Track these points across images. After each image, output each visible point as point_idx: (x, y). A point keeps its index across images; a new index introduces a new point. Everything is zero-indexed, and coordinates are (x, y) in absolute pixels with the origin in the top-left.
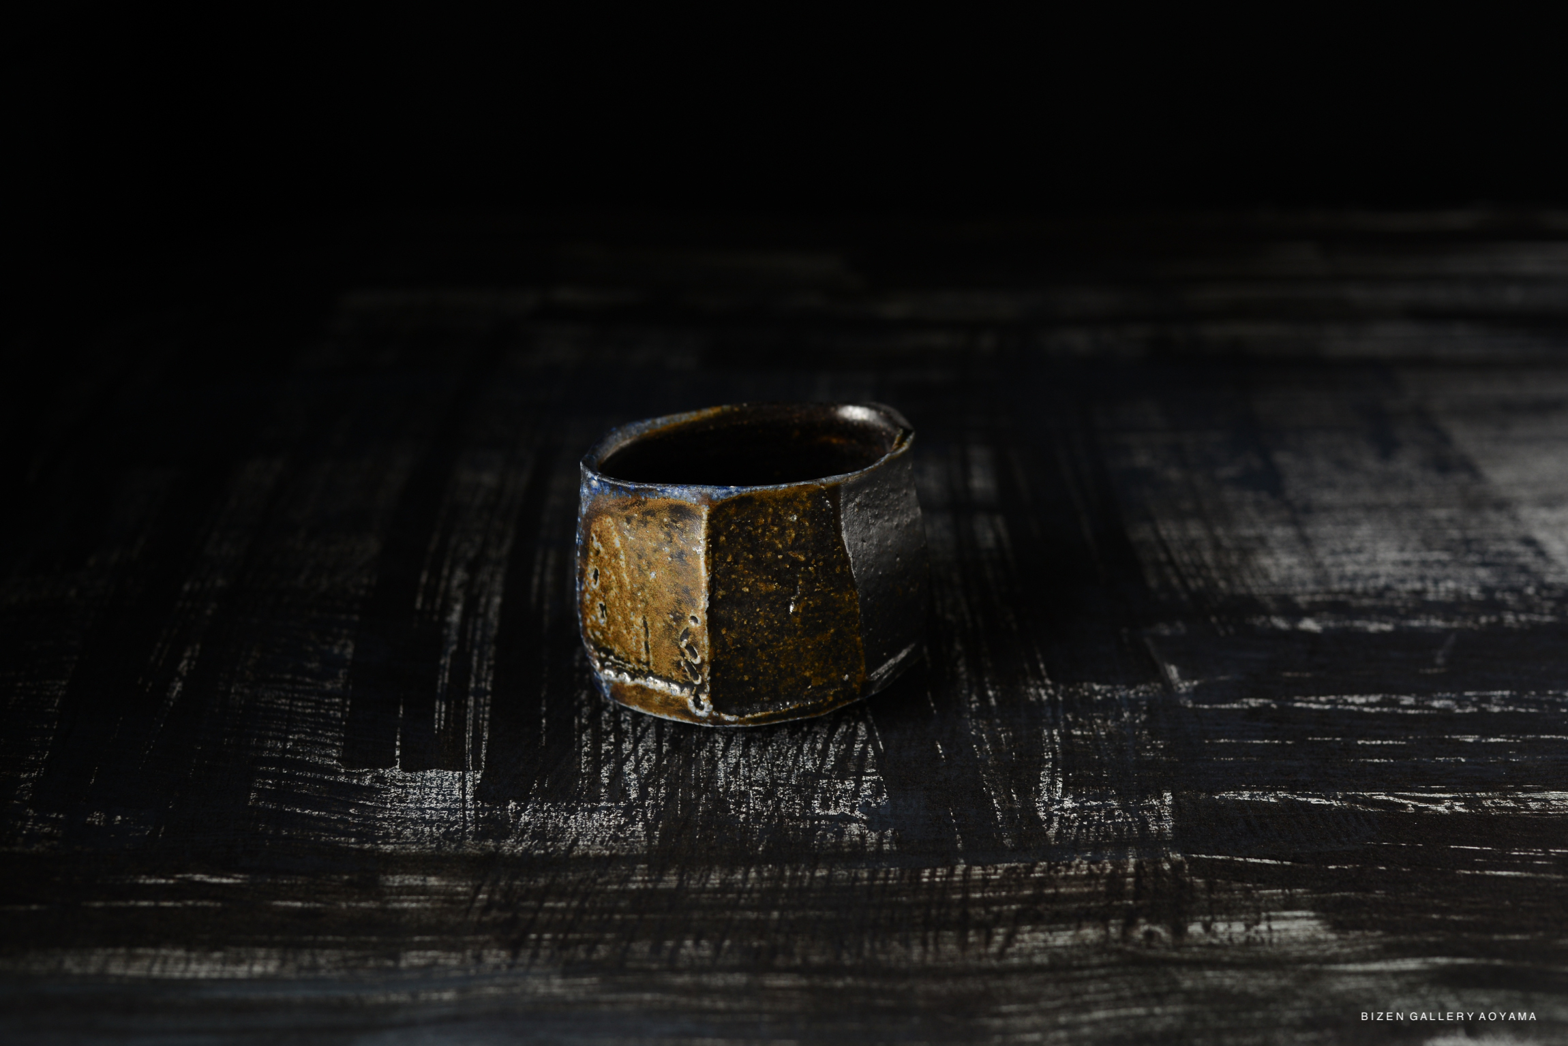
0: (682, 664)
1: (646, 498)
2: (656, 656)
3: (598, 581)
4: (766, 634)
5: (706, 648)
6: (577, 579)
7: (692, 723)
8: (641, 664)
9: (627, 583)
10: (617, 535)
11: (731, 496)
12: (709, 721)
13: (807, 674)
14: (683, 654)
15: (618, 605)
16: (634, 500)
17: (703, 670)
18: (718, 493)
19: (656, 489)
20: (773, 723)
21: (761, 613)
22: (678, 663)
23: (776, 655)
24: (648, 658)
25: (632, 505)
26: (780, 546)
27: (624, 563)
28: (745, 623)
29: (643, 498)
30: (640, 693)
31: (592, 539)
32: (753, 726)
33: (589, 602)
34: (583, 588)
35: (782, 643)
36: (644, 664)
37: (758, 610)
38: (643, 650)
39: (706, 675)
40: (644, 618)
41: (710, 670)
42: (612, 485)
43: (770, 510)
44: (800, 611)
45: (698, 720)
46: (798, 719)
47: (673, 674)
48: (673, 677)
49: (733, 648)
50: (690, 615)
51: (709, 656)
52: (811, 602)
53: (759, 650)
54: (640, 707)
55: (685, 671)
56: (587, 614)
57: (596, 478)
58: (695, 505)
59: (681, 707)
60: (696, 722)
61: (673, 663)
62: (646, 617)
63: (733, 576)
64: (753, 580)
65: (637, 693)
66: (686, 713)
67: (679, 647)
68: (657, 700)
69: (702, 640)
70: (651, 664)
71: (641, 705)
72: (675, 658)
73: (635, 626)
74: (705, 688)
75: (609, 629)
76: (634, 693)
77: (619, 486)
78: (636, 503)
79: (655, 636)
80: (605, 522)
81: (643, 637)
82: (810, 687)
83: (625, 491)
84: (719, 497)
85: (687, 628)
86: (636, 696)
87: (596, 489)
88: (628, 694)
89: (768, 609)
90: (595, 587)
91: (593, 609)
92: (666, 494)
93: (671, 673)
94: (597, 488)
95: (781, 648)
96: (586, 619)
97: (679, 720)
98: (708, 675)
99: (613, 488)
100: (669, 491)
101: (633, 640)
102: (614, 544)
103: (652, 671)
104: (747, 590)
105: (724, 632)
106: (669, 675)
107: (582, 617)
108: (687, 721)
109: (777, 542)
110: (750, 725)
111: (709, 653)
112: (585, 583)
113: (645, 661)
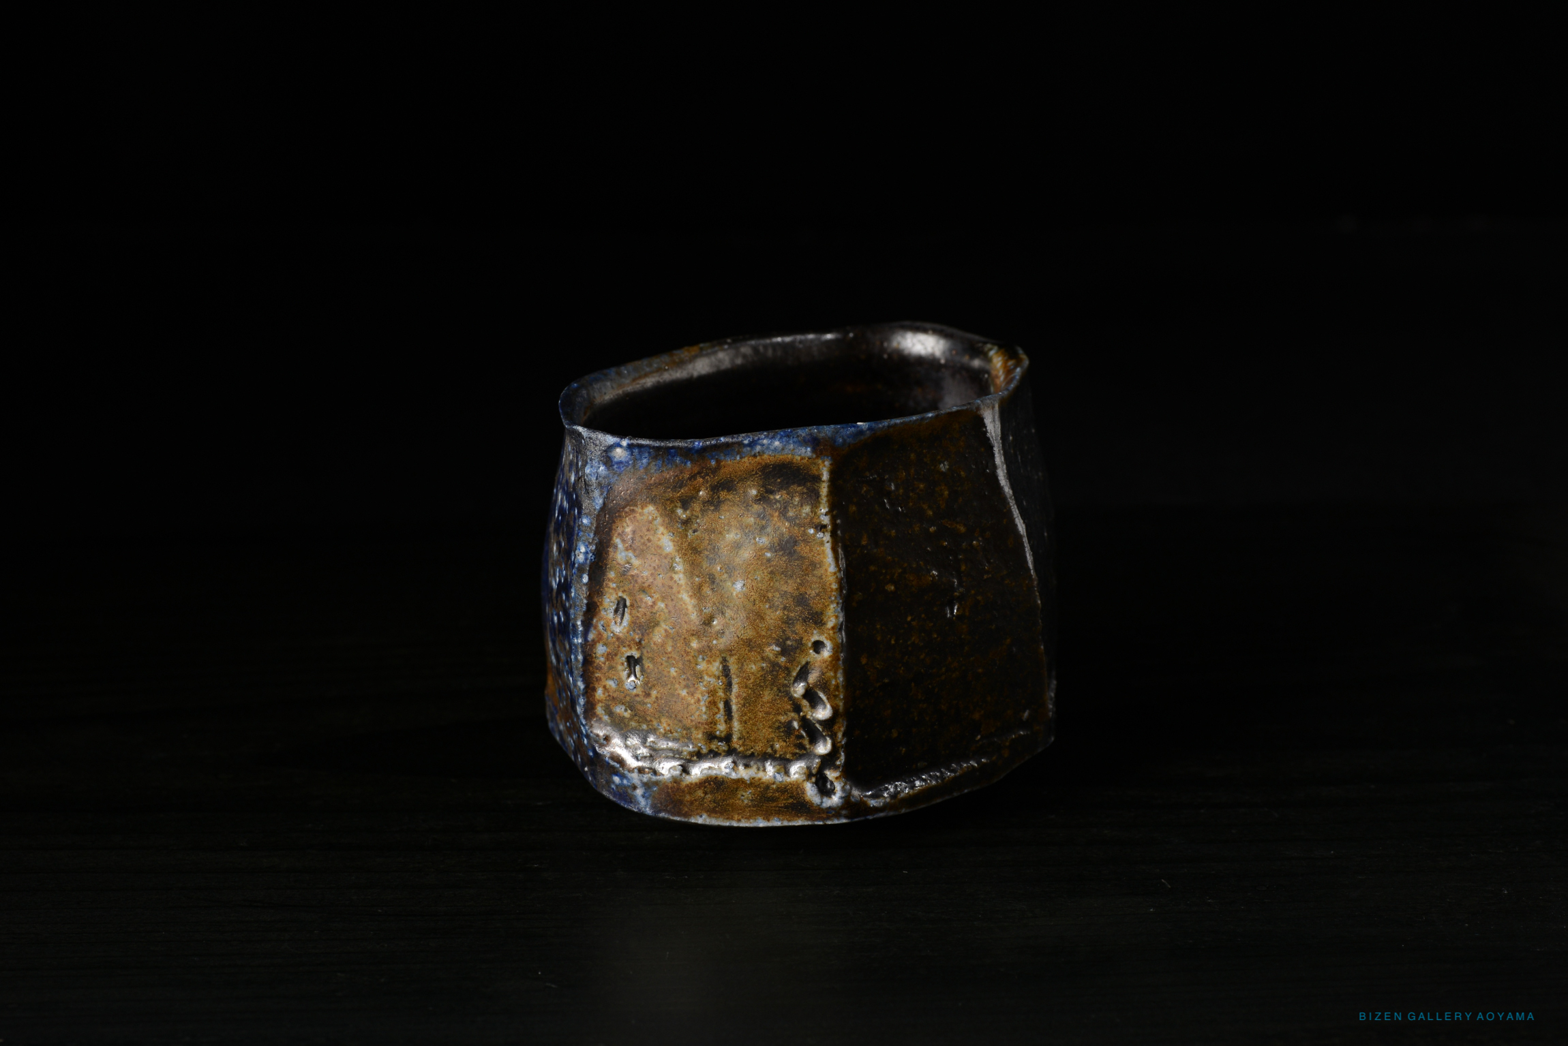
0: (796, 724)
1: (718, 462)
2: (745, 723)
3: (627, 616)
4: (922, 657)
5: (841, 689)
6: (579, 623)
7: (810, 823)
8: (715, 742)
9: (690, 607)
10: (665, 531)
11: (862, 438)
12: (844, 812)
13: (977, 716)
14: (797, 708)
15: (669, 649)
16: (696, 469)
17: (836, 727)
18: (841, 433)
19: (740, 444)
20: (934, 802)
21: (914, 623)
22: (788, 726)
23: (936, 690)
24: (730, 728)
25: (693, 477)
26: (930, 513)
27: (681, 576)
28: (893, 642)
29: (713, 463)
30: (712, 792)
31: (616, 547)
32: (908, 811)
33: (602, 659)
34: (591, 636)
35: (944, 669)
36: (720, 739)
37: (909, 619)
38: (720, 716)
39: (840, 735)
40: (724, 660)
41: (847, 726)
42: (659, 448)
43: (913, 456)
44: (967, 614)
45: (824, 816)
46: (966, 791)
47: (777, 746)
48: (775, 752)
49: (878, 685)
50: (813, 640)
51: (844, 704)
52: (979, 598)
53: (913, 684)
54: (709, 816)
55: (801, 737)
56: (598, 679)
57: (625, 443)
58: (809, 458)
59: (791, 801)
60: (819, 819)
61: (779, 728)
62: (728, 659)
63: (872, 568)
64: (900, 571)
65: (706, 793)
66: (800, 806)
67: (791, 698)
68: (746, 796)
69: (835, 677)
70: (735, 738)
71: (711, 812)
72: (783, 718)
73: (706, 678)
74: (838, 758)
75: (648, 695)
76: (700, 793)
77: (673, 447)
78: (699, 473)
79: (746, 687)
80: (642, 514)
81: (721, 694)
82: (979, 737)
83: (681, 455)
84: (844, 441)
85: (807, 663)
86: (704, 798)
87: (621, 462)
88: (688, 798)
89: (923, 616)
90: (619, 628)
91: (611, 668)
92: (758, 448)
93: (772, 746)
94: (623, 459)
95: (943, 677)
96: (594, 690)
97: (786, 823)
98: (844, 735)
99: (657, 453)
100: (765, 441)
101: (702, 703)
102: (660, 547)
103: (735, 749)
104: (893, 588)
105: (864, 661)
106: (769, 750)
107: (587, 687)
108: (799, 822)
109: (925, 506)
110: (903, 811)
111: (844, 698)
112: (596, 628)
113: (723, 735)
